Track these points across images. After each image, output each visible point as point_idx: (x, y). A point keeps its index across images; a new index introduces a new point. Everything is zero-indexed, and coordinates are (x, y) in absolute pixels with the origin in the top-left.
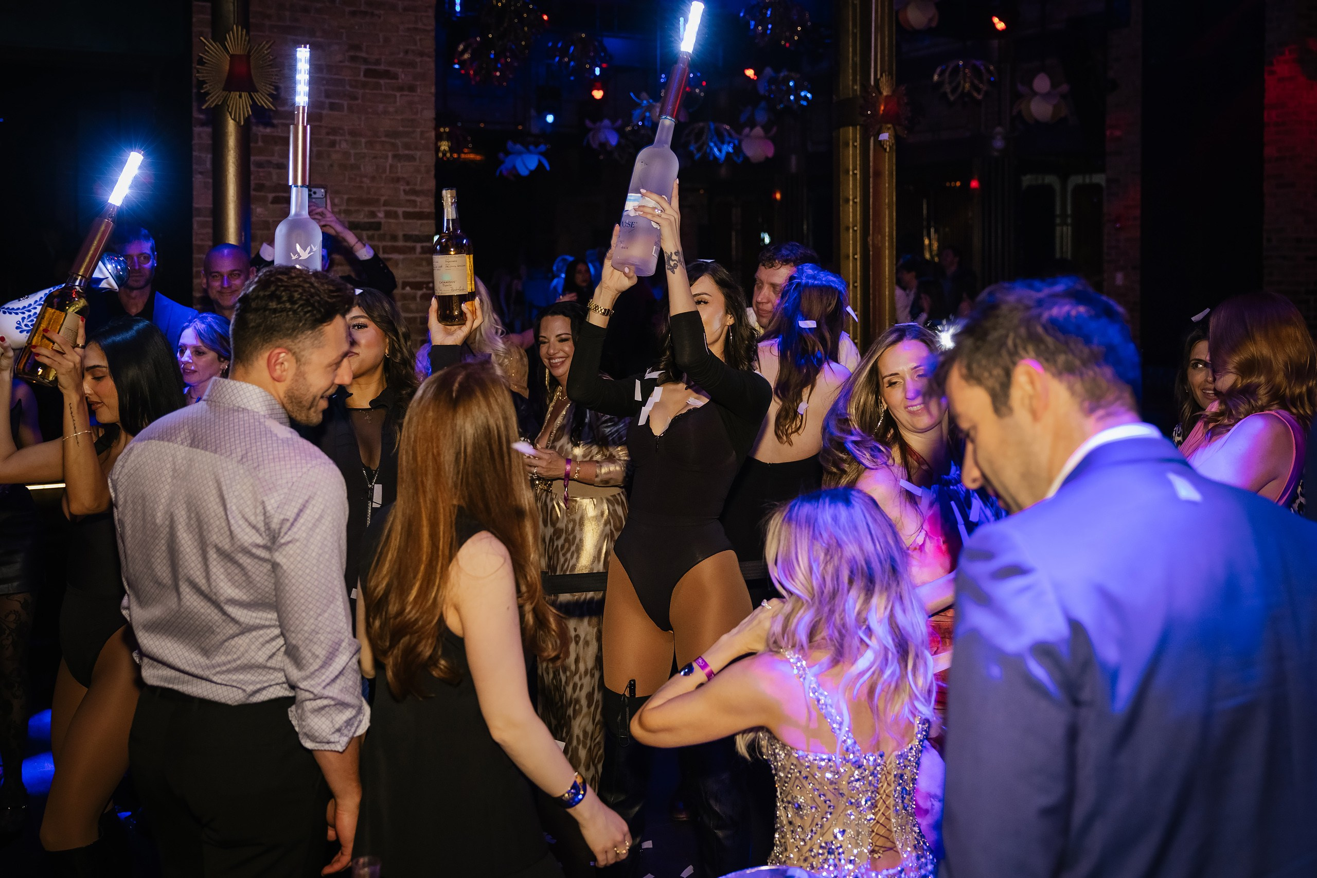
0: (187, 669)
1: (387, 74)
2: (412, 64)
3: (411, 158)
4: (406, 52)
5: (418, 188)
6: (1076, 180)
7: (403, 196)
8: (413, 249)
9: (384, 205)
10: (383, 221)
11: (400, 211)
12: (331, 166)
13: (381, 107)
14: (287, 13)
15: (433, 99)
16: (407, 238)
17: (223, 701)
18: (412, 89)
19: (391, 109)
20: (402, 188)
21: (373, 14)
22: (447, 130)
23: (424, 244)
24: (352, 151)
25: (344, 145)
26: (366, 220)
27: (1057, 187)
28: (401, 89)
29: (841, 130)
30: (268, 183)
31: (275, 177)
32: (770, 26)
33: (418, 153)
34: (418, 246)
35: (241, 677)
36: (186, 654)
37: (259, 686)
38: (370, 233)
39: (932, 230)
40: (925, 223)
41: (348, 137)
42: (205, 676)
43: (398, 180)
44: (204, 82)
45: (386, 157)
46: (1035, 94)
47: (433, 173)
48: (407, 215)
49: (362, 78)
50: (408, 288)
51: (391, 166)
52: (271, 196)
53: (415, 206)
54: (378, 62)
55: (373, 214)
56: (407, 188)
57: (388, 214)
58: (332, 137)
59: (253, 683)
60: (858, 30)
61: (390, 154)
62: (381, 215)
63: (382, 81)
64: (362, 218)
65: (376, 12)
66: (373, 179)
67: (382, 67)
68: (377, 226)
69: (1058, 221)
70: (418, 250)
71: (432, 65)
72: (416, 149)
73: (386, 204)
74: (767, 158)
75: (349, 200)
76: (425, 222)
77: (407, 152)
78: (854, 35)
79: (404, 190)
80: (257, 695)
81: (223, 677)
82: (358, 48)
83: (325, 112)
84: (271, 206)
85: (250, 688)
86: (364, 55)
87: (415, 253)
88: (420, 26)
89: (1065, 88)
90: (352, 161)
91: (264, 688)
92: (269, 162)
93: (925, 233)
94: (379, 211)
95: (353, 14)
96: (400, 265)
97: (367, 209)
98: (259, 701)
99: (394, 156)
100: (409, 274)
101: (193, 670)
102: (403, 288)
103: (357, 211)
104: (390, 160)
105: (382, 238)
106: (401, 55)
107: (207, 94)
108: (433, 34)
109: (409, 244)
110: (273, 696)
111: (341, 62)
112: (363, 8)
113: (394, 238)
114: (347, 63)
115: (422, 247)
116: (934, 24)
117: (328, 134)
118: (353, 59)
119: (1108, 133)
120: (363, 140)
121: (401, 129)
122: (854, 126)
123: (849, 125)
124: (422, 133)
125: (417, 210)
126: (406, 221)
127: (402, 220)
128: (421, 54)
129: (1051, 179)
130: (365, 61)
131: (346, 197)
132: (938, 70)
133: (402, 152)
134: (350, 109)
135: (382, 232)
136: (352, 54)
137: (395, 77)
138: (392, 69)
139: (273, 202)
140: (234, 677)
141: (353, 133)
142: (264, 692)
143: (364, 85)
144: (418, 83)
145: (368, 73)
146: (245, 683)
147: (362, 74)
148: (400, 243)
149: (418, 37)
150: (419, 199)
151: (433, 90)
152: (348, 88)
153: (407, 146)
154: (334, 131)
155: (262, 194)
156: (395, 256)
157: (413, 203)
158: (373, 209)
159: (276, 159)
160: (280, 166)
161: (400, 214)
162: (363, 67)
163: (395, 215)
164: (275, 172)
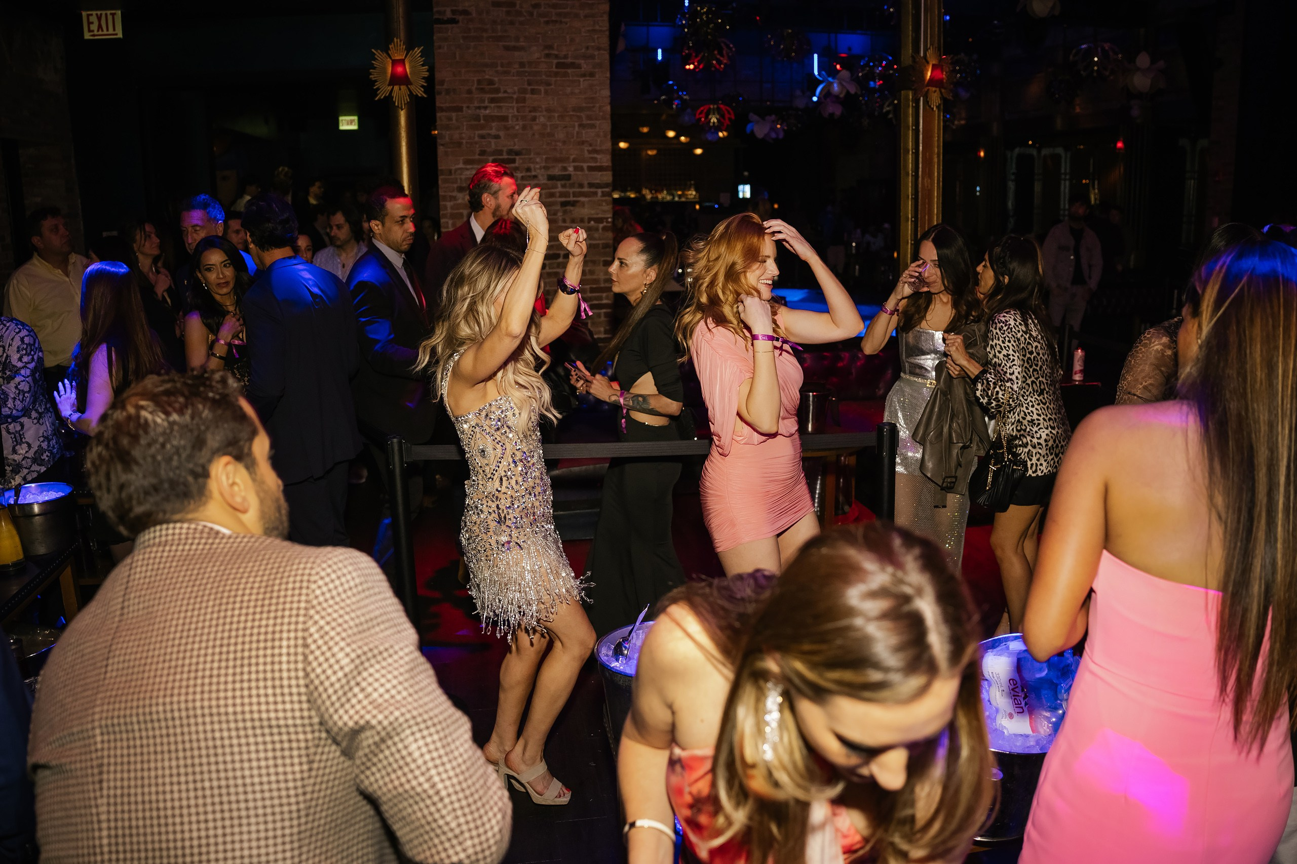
1: (573, 65)
2: (592, 57)
3: (593, 126)
4: (587, 48)
5: (598, 148)
7: (586, 155)
8: (595, 194)
9: (572, 162)
10: (572, 173)
11: (585, 165)
12: (534, 135)
13: (569, 90)
14: (499, 27)
15: (608, 82)
16: (591, 185)
18: (592, 75)
19: (577, 91)
20: (586, 148)
21: (561, 22)
24: (549, 123)
25: (542, 119)
26: (560, 173)
28: (584, 75)
30: (488, 150)
33: (598, 122)
34: (599, 191)
38: (563, 182)
41: (545, 113)
43: (583, 143)
45: (574, 127)
46: (1137, 69)
47: (609, 137)
48: (591, 169)
49: (554, 69)
50: (592, 222)
51: (578, 133)
52: (491, 158)
53: (597, 162)
54: (566, 57)
55: (565, 169)
56: (590, 148)
57: (576, 168)
58: (533, 114)
61: (576, 124)
62: (571, 169)
63: (569, 71)
64: (556, 172)
65: (564, 20)
66: (564, 143)
67: (570, 60)
68: (568, 177)
70: (600, 194)
72: (596, 119)
73: (574, 161)
75: (547, 159)
77: (589, 122)
79: (588, 150)
82: (550, 47)
83: (527, 96)
86: (556, 52)
88: (597, 27)
89: (1161, 64)
90: (549, 130)
92: (489, 134)
94: (569, 166)
95: (547, 23)
96: (586, 206)
97: (560, 165)
99: (580, 125)
100: (593, 212)
102: (589, 222)
103: (553, 167)
104: (577, 129)
105: (572, 186)
106: (583, 51)
108: (607, 33)
109: (593, 190)
112: (554, 18)
113: (581, 186)
114: (542, 60)
115: (602, 192)
117: (530, 112)
118: (548, 56)
120: (556, 115)
121: (584, 105)
124: (600, 107)
125: (598, 164)
126: (591, 173)
127: (586, 172)
128: (599, 49)
130: (557, 56)
131: (544, 157)
133: (585, 122)
134: (546, 92)
135: (571, 181)
136: (547, 52)
137: (579, 67)
138: (577, 61)
141: (548, 110)
143: (556, 74)
144: (597, 70)
145: (559, 65)
147: (554, 66)
148: (586, 189)
149: (596, 36)
150: (598, 157)
151: (608, 75)
152: (544, 77)
153: (589, 118)
154: (534, 109)
156: (582, 199)
157: (595, 159)
158: (565, 165)
159: (493, 132)
160: (497, 137)
161: (585, 168)
162: (555, 61)
163: (582, 169)
164: (493, 141)
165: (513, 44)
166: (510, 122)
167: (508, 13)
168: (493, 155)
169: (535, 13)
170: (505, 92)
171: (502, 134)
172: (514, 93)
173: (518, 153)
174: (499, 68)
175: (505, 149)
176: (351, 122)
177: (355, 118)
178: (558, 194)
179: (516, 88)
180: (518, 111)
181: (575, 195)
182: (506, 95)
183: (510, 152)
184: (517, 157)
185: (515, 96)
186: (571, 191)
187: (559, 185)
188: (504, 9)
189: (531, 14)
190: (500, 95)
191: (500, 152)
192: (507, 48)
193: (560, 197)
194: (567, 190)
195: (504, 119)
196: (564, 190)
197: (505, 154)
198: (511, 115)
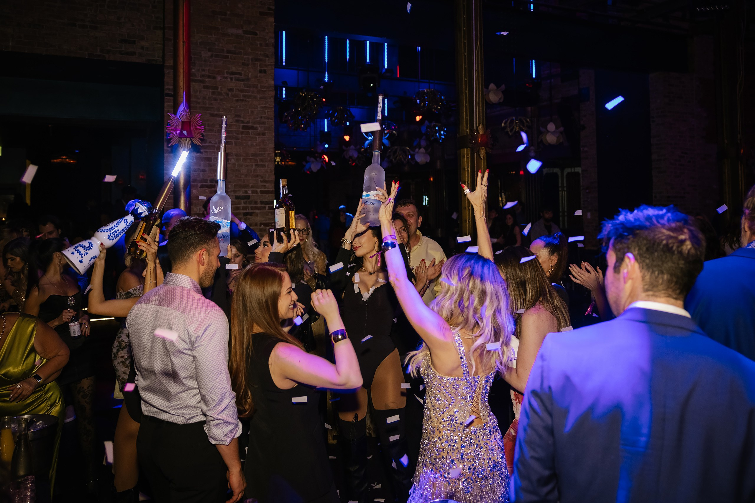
0: (160, 408)
1: (252, 128)
2: (264, 123)
3: (264, 166)
4: (261, 117)
5: (267, 179)
6: (568, 170)
7: (260, 184)
8: (265, 208)
9: (251, 188)
10: (251, 195)
11: (259, 190)
13: (250, 143)
14: (207, 101)
15: (273, 139)
16: (262, 202)
17: (176, 422)
18: (264, 134)
19: (254, 144)
20: (259, 179)
21: (246, 101)
22: (279, 152)
23: (270, 205)
24: (237, 163)
25: (233, 161)
26: (243, 195)
27: (559, 174)
28: (259, 134)
29: (461, 150)
31: (201, 176)
32: (427, 103)
33: (267, 164)
34: (267, 206)
35: (185, 411)
36: (160, 401)
37: (192, 415)
38: (245, 200)
39: (503, 194)
40: (499, 191)
41: (234, 157)
42: (168, 411)
43: (258, 176)
44: (170, 134)
45: (252, 166)
46: (548, 132)
47: (274, 172)
48: (262, 192)
49: (241, 130)
50: (262, 226)
51: (254, 170)
52: (199, 184)
53: (266, 188)
54: (248, 122)
55: (246, 192)
56: (262, 179)
57: (253, 192)
59: (190, 414)
60: (468, 105)
61: (254, 164)
62: (250, 192)
63: (250, 131)
64: (241, 194)
65: (248, 100)
66: (246, 176)
67: (250, 125)
68: (248, 197)
69: (560, 189)
70: (267, 208)
71: (273, 123)
72: (266, 161)
73: (252, 187)
74: (427, 162)
75: (235, 185)
76: (270, 195)
77: (261, 163)
78: (466, 107)
79: (260, 181)
80: (192, 420)
81: (176, 411)
82: (239, 116)
84: (200, 189)
85: (188, 417)
86: (242, 119)
87: (266, 209)
88: (267, 105)
89: (562, 129)
90: (237, 168)
91: (195, 416)
92: (199, 169)
93: (500, 195)
94: (249, 191)
95: (237, 101)
96: (259, 215)
97: (243, 190)
98: (193, 422)
99: (256, 165)
100: (263, 219)
101: (163, 408)
102: (260, 226)
103: (239, 191)
104: (254, 167)
105: (250, 203)
106: (259, 119)
107: (171, 139)
109: (264, 205)
110: (199, 420)
111: (231, 123)
112: (241, 98)
113: (256, 203)
114: (234, 123)
115: (269, 207)
116: (502, 101)
118: (237, 121)
119: (582, 149)
120: (242, 158)
121: (259, 152)
122: (467, 148)
123: (465, 148)
124: (268, 154)
125: (267, 190)
126: (261, 195)
127: (259, 194)
128: (268, 118)
129: (556, 170)
130: (243, 122)
131: (233, 184)
132: (504, 121)
133: (259, 163)
134: (236, 144)
135: (250, 200)
136: (236, 119)
137: (256, 129)
138: (255, 125)
139: (200, 187)
140: (181, 412)
141: (237, 155)
142: (195, 418)
143: (242, 133)
144: (267, 132)
145: (244, 127)
146: (187, 414)
147: (241, 128)
148: (259, 205)
149: (266, 111)
150: (267, 185)
151: (273, 135)
152: (234, 134)
153: (261, 160)
155: (196, 183)
156: (257, 211)
157: (265, 186)
158: (246, 190)
159: (202, 168)
160: (205, 171)
161: (259, 192)
162: (242, 125)
163: (256, 192)
164: (201, 173)
165: (216, 112)
166: (213, 162)
167: (213, 93)
168: (201, 183)
169: (230, 94)
170: (210, 142)
171: (207, 169)
172: (216, 143)
175: (209, 179)
178: (241, 208)
181: (252, 208)
182: (210, 144)
183: (212, 180)
185: (216, 145)
186: (250, 206)
187: (242, 203)
188: (211, 91)
189: (228, 95)
190: (207, 144)
191: (206, 181)
192: (212, 115)
193: (243, 209)
194: (248, 205)
196: (245, 205)
197: (209, 181)
198: (213, 157)
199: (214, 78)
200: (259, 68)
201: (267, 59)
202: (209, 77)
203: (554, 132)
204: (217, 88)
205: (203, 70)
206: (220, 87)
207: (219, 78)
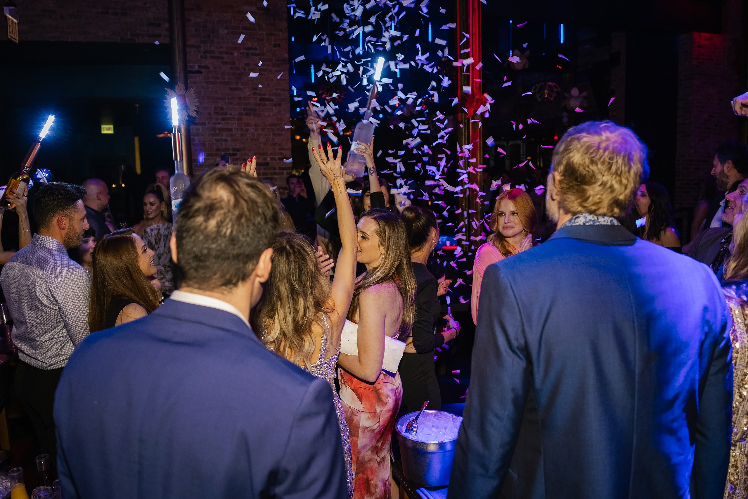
1: (269, 99)
2: (281, 95)
3: (280, 135)
4: (277, 90)
5: (284, 147)
7: (277, 151)
8: (283, 173)
10: (270, 162)
11: (277, 157)
12: (247, 139)
13: (267, 114)
14: (226, 76)
15: (289, 109)
16: (280, 168)
18: (280, 105)
19: (271, 114)
20: (277, 147)
24: (256, 133)
25: (252, 131)
26: (263, 161)
28: (275, 105)
30: (221, 148)
31: (224, 146)
33: (284, 132)
34: (285, 172)
38: (264, 167)
41: (253, 127)
43: (275, 144)
45: (270, 135)
46: (572, 97)
47: (290, 141)
48: (280, 159)
49: (258, 102)
51: (272, 139)
53: (283, 155)
54: (265, 94)
55: (265, 159)
56: (279, 147)
57: (272, 159)
58: (247, 127)
61: (272, 133)
62: (269, 159)
63: (267, 103)
65: (263, 73)
66: (265, 144)
67: (267, 97)
68: (267, 164)
71: (289, 95)
73: (271, 154)
77: (279, 132)
82: (256, 89)
83: (243, 117)
86: (259, 92)
88: (283, 78)
89: (587, 92)
90: (256, 137)
92: (221, 139)
97: (263, 157)
99: (274, 134)
104: (272, 136)
105: (269, 169)
106: (275, 91)
109: (282, 171)
113: (275, 169)
114: (252, 96)
115: (287, 172)
116: (527, 67)
117: (245, 126)
118: (254, 94)
120: (260, 128)
121: (275, 122)
126: (279, 161)
127: (277, 161)
128: (283, 90)
130: (260, 94)
132: (533, 88)
133: (276, 132)
134: (254, 115)
135: (269, 166)
136: (254, 91)
137: (272, 100)
138: (271, 97)
141: (256, 125)
143: (259, 105)
144: (282, 102)
145: (261, 99)
147: (258, 100)
148: (277, 171)
149: (282, 83)
150: (284, 152)
151: (289, 105)
152: (252, 106)
153: (279, 129)
154: (247, 125)
156: (275, 176)
158: (265, 157)
159: (224, 138)
160: (226, 140)
161: (277, 159)
162: (259, 97)
163: (275, 159)
164: (224, 143)
165: (234, 86)
166: (234, 132)
167: (231, 68)
169: (247, 68)
170: (230, 114)
171: (229, 139)
172: (236, 115)
173: (238, 150)
174: (227, 100)
175: (231, 148)
176: (109, 129)
177: (112, 126)
178: (262, 174)
179: (237, 113)
180: (238, 126)
181: (271, 174)
182: (231, 116)
183: (234, 149)
184: (238, 153)
185: (236, 117)
186: (269, 172)
187: (262, 169)
188: (229, 66)
189: (245, 69)
190: (228, 116)
191: (228, 150)
192: (231, 89)
194: (267, 171)
195: (230, 130)
196: (264, 171)
197: (231, 150)
198: (234, 128)
199: (232, 54)
200: (273, 42)
201: (281, 33)
202: (227, 53)
203: (578, 96)
204: (235, 64)
205: (221, 47)
206: (237, 62)
207: (236, 54)
